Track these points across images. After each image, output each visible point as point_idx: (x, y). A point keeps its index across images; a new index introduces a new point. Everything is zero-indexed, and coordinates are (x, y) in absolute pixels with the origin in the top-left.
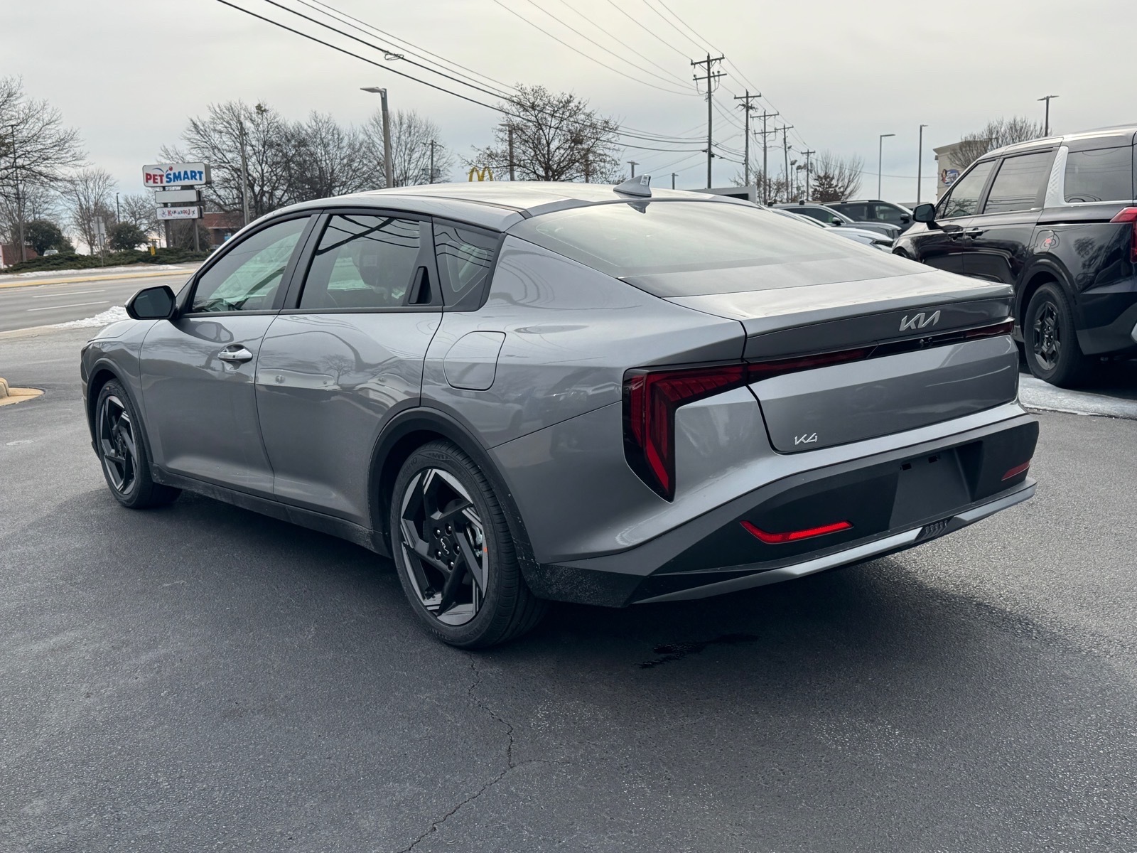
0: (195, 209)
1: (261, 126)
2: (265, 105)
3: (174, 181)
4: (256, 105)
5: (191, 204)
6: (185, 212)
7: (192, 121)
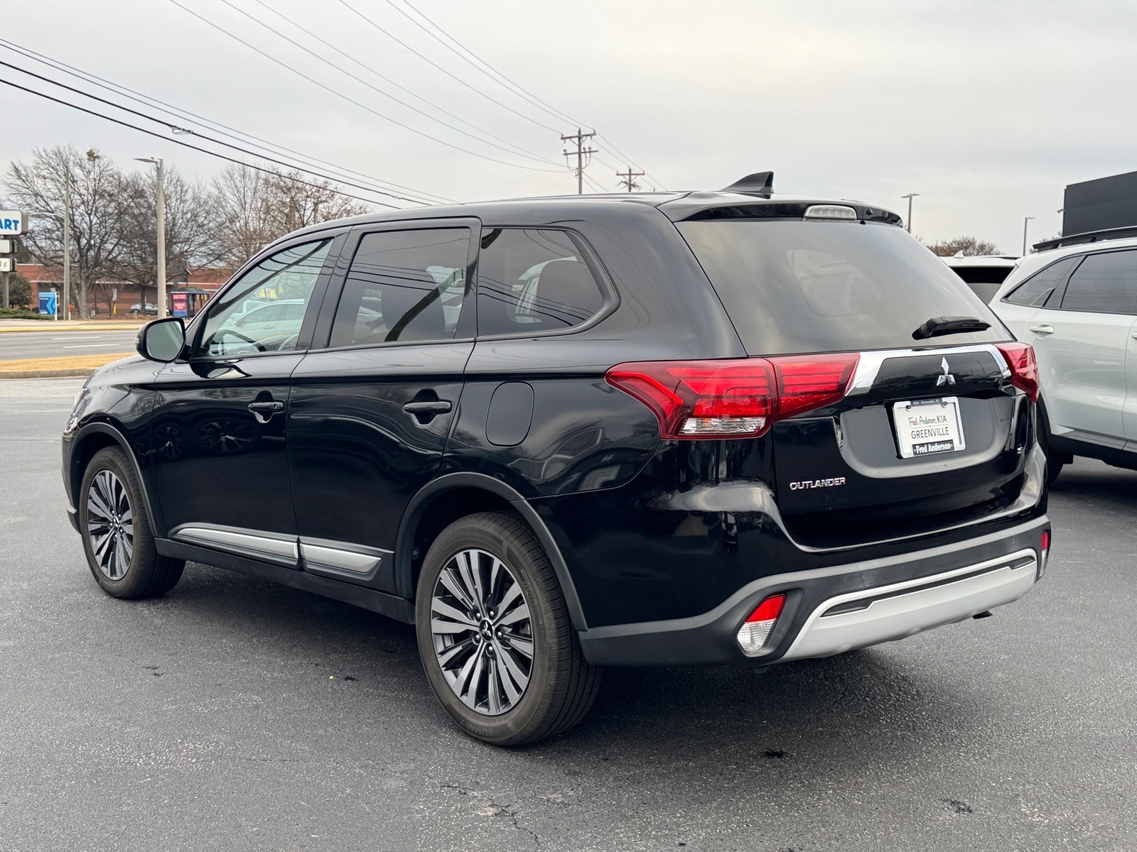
0: (7, 261)
1: (92, 173)
2: (98, 151)
4: (88, 151)
5: (3, 255)
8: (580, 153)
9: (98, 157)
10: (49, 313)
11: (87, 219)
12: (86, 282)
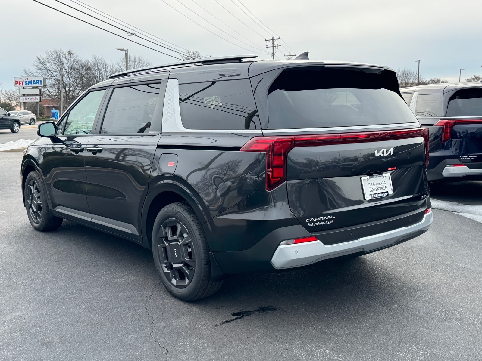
0: (38, 97)
1: (70, 61)
2: (72, 51)
3: (29, 84)
4: (68, 51)
5: (37, 95)
6: (33, 99)
7: (38, 57)
8: (273, 47)
9: (72, 54)
10: (56, 119)
11: (68, 79)
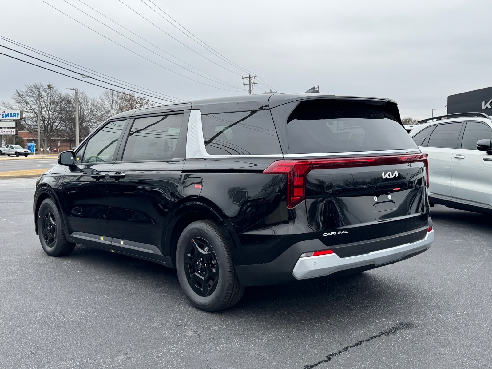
0: (14, 130)
1: (50, 94)
2: (52, 85)
3: (5, 117)
4: (48, 85)
6: (9, 132)
7: (17, 90)
8: (250, 84)
9: (52, 87)
10: (31, 152)
11: (47, 113)
12: (47, 139)
